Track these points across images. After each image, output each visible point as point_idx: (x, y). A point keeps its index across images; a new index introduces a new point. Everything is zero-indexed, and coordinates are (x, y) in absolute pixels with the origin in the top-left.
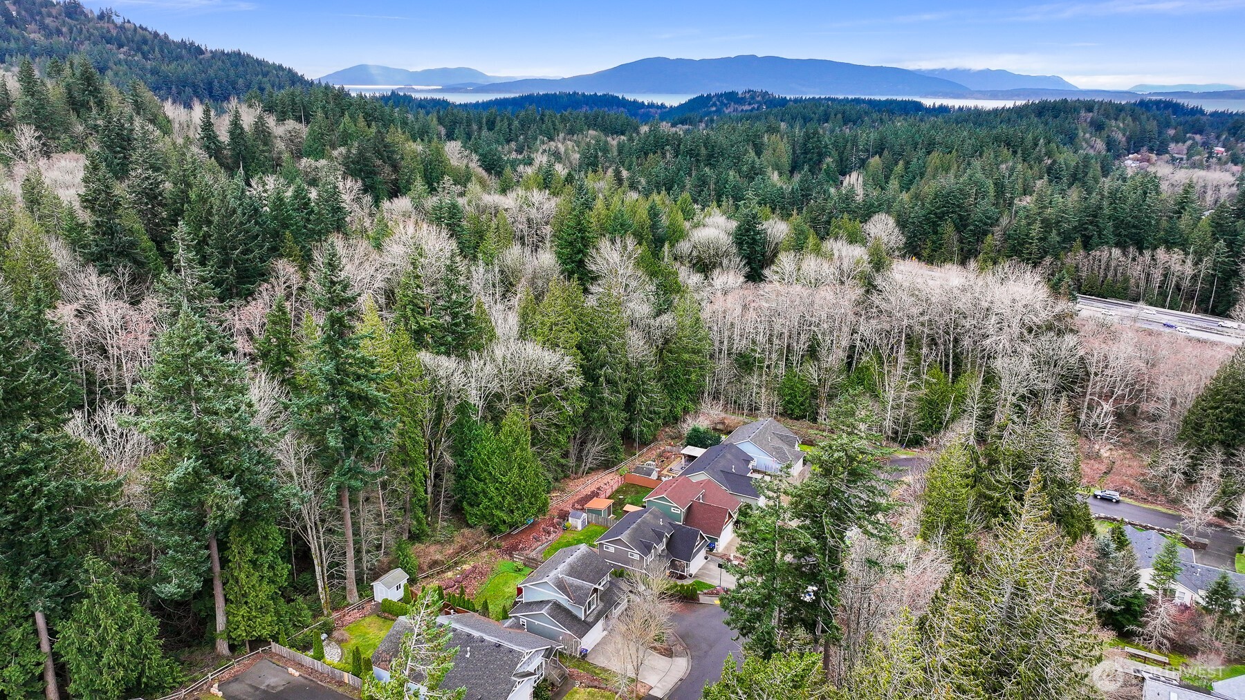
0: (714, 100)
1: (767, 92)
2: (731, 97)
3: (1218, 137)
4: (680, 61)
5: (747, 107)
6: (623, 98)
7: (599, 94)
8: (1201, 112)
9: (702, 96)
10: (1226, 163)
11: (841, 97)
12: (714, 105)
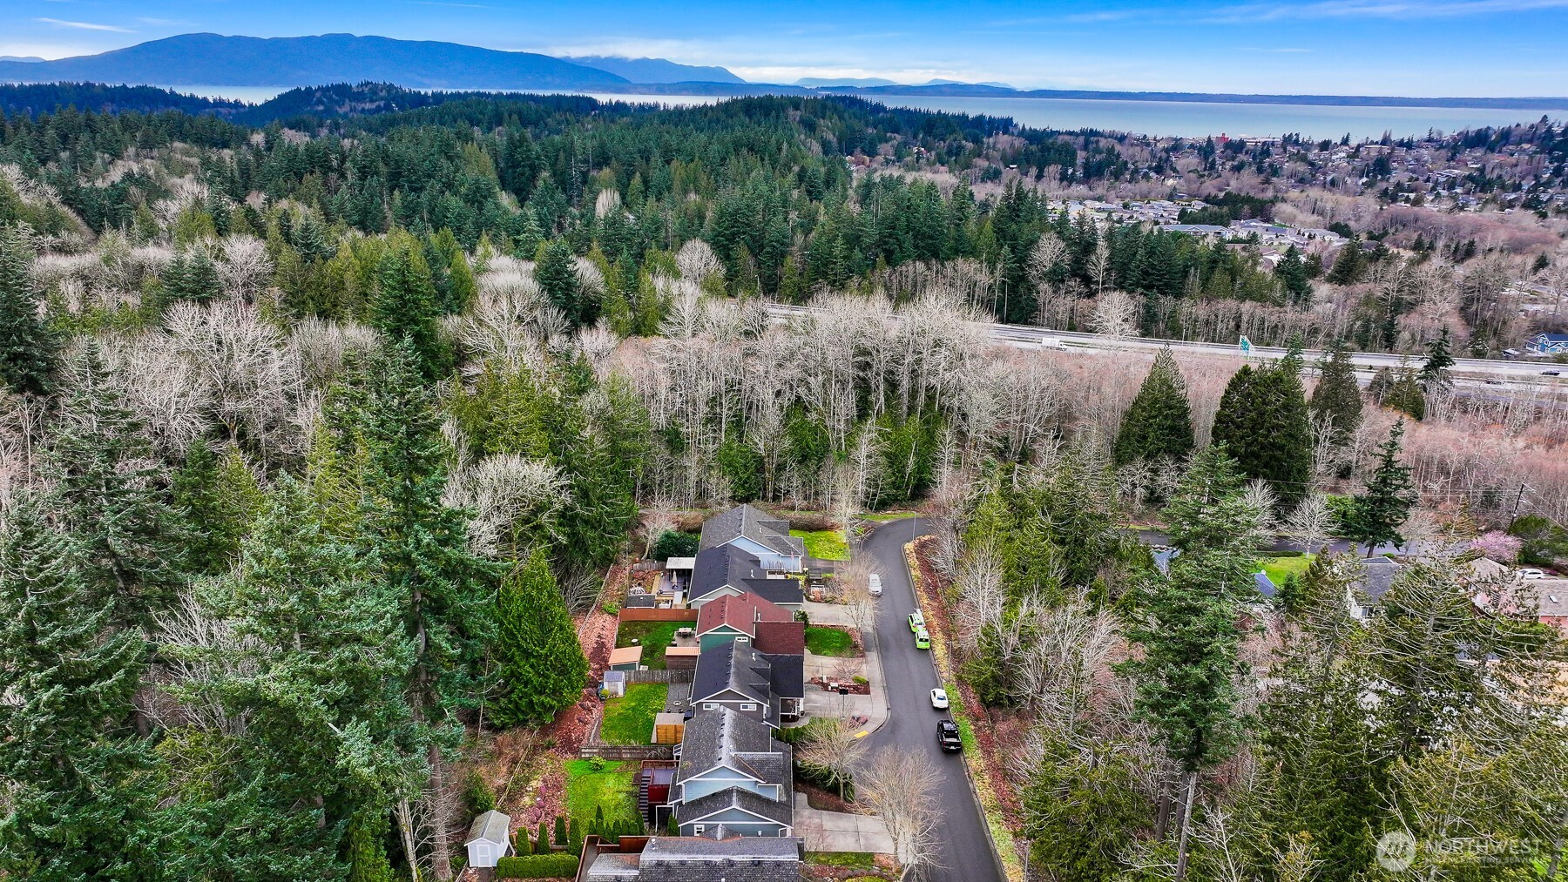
0: (318, 95)
1: (392, 85)
2: (342, 91)
3: (915, 137)
4: (237, 41)
5: (368, 106)
6: (172, 93)
7: (130, 86)
8: (884, 109)
9: (298, 90)
10: (934, 164)
11: (494, 92)
12: (320, 102)
